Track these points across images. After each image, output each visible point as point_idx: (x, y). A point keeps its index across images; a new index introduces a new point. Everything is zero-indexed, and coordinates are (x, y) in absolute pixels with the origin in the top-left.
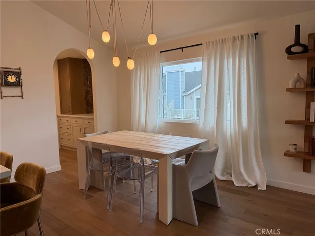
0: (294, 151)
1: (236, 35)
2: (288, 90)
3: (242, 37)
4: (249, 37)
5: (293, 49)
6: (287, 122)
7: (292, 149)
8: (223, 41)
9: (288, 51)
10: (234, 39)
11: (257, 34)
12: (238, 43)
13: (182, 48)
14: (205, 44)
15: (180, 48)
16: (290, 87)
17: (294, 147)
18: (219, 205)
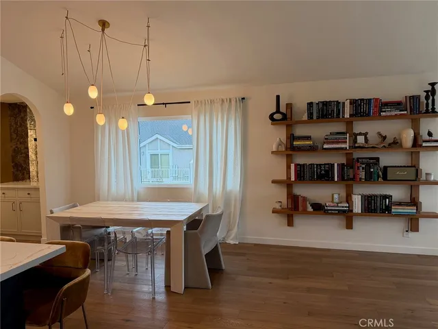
0: (280, 208)
1: (224, 98)
2: (273, 152)
3: (230, 100)
4: (236, 101)
5: (276, 116)
6: (274, 182)
7: (278, 206)
8: (212, 102)
9: (271, 117)
10: (223, 100)
11: (243, 99)
12: (226, 105)
13: (166, 104)
14: (193, 103)
15: (163, 104)
16: (274, 150)
17: (280, 204)
18: (224, 267)
